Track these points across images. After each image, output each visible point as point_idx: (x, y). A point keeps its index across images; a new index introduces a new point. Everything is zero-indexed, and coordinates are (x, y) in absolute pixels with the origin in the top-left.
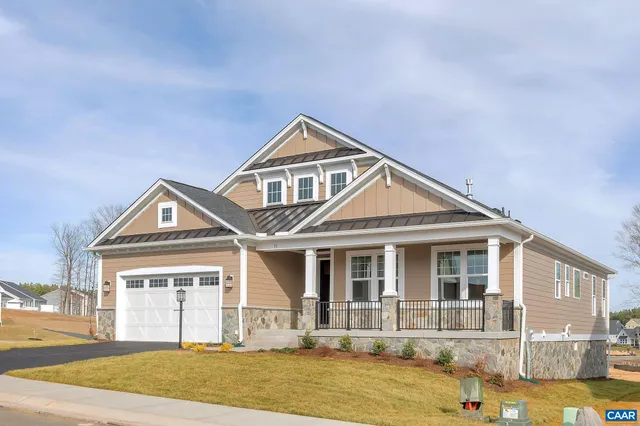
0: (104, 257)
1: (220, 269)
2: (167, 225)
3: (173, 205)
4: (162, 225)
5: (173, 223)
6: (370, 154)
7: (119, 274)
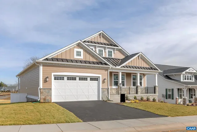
0: (43, 66)
1: (100, 76)
2: (79, 57)
3: (82, 51)
4: (76, 57)
5: (81, 57)
6: (120, 48)
7: (53, 74)
